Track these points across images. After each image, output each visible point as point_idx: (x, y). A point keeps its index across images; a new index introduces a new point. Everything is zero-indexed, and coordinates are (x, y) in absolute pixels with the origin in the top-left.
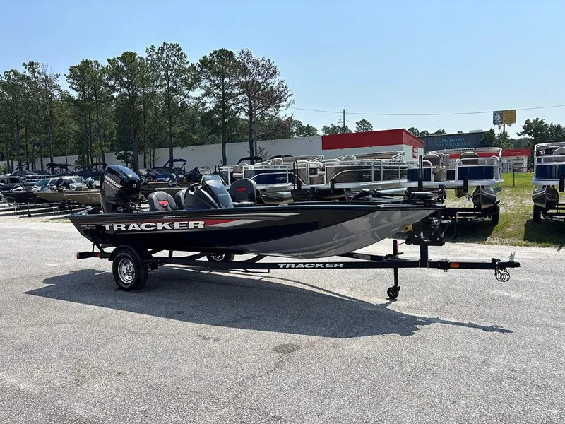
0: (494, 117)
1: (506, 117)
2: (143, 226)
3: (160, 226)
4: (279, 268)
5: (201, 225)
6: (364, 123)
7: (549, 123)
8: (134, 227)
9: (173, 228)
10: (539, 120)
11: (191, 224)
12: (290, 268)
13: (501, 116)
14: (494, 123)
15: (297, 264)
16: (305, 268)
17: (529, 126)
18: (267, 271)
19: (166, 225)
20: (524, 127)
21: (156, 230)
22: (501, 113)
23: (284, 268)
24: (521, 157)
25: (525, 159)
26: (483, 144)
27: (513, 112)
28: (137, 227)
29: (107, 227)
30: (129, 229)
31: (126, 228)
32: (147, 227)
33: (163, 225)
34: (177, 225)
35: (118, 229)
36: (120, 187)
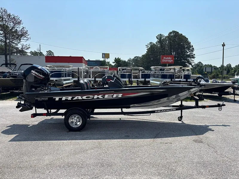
0: (102, 55)
1: (106, 56)
2: (84, 98)
3: (96, 97)
4: (155, 112)
5: (120, 96)
6: (50, 52)
7: (122, 60)
8: (78, 98)
9: (104, 98)
10: (119, 58)
11: (115, 96)
12: (159, 112)
14: (102, 57)
15: (161, 110)
16: (164, 112)
17: (116, 60)
18: (150, 114)
19: (100, 97)
20: (115, 60)
21: (93, 99)
22: (105, 54)
23: (157, 112)
24: (115, 71)
25: (116, 72)
26: (101, 65)
27: (109, 54)
28: (80, 98)
29: (57, 99)
30: (74, 99)
31: (72, 99)
32: (86, 97)
33: (98, 97)
34: (106, 96)
35: (65, 99)
36: (43, 77)
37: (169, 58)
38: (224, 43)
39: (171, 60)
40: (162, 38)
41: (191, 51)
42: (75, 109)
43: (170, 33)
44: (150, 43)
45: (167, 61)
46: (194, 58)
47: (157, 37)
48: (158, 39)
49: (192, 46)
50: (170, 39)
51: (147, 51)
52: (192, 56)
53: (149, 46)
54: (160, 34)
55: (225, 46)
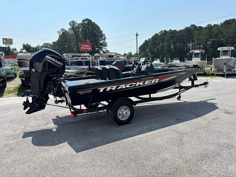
0: (3, 41)
1: (9, 41)
2: (128, 86)
5: (157, 81)
11: (153, 81)
13: (6, 40)
14: (3, 43)
17: (25, 46)
19: (141, 84)
20: (23, 47)
22: (6, 39)
27: (11, 40)
28: (124, 86)
29: (102, 90)
30: (118, 88)
31: (116, 88)
32: (130, 86)
33: (140, 83)
34: (147, 83)
35: (110, 90)
36: (62, 64)
37: (88, 46)
38: (137, 33)
39: (90, 47)
40: (75, 25)
41: (103, 39)
42: (123, 99)
43: (84, 21)
44: (62, 29)
45: (85, 48)
46: (106, 46)
47: (69, 23)
48: (71, 26)
49: (104, 35)
50: (84, 27)
51: (59, 37)
52: (105, 44)
53: (61, 33)
54: (73, 21)
55: (138, 35)
